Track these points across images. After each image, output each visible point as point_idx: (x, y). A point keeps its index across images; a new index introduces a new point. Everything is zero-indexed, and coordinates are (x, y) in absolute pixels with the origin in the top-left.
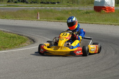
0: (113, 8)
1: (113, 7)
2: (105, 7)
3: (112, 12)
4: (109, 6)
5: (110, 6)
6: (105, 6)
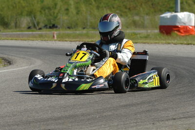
0: (191, 28)
1: (192, 26)
2: (178, 27)
3: (190, 36)
4: (185, 24)
5: (187, 25)
6: (178, 24)
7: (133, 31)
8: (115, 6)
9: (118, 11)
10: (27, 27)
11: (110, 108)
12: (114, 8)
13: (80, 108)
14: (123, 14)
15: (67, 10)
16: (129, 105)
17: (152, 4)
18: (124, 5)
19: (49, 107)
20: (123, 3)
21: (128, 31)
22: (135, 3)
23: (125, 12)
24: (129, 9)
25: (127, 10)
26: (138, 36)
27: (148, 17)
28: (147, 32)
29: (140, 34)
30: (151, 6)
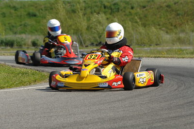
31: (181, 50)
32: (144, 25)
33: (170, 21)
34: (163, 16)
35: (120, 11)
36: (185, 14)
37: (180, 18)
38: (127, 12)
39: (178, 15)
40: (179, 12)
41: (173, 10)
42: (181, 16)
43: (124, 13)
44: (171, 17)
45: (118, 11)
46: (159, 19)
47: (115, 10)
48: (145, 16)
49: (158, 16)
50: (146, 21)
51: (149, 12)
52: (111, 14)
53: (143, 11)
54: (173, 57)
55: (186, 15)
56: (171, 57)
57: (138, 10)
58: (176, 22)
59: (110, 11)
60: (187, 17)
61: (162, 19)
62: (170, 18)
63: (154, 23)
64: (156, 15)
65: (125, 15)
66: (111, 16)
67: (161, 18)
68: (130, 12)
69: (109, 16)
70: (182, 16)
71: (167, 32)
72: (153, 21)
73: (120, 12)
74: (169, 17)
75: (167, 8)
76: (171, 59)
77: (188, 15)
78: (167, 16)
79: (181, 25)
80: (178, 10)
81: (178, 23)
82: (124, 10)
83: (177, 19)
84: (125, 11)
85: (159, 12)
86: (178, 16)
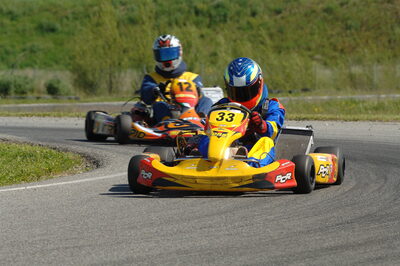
7: (350, 96)
8: (313, 46)
9: (318, 56)
10: (134, 91)
11: (302, 252)
12: (309, 49)
13: (241, 255)
14: (328, 61)
15: (215, 54)
16: (342, 247)
17: (390, 41)
18: (331, 44)
19: (178, 252)
20: (328, 39)
21: (339, 97)
22: (355, 39)
23: (334, 57)
24: (342, 51)
25: (337, 54)
26: (361, 105)
27: (380, 67)
28: (379, 98)
29: (363, 102)
30: (387, 44)
31: (353, 101)
32: (278, 50)
33: (332, 40)
34: (317, 31)
35: (228, 19)
36: (361, 27)
37: (352, 35)
38: (243, 22)
39: (348, 27)
40: (349, 22)
41: (337, 19)
42: (353, 31)
43: (237, 25)
44: (334, 33)
45: (225, 21)
46: (309, 37)
47: (218, 19)
48: (281, 31)
49: (308, 31)
50: (282, 40)
51: (288, 22)
52: (209, 26)
53: (275, 21)
54: (336, 120)
55: (364, 28)
56: (331, 119)
57: (266, 17)
58: (344, 42)
59: (207, 20)
60: (367, 33)
61: (316, 37)
62: (332, 35)
63: (299, 46)
64: (302, 28)
65: (239, 28)
66: (209, 31)
67: (312, 34)
68: (248, 23)
69: (205, 31)
70: (356, 29)
71: (325, 64)
72: (296, 41)
73: (229, 22)
74: (329, 32)
75: (325, 14)
76: (331, 122)
77: (368, 30)
78: (325, 30)
79: (354, 48)
80: (348, 19)
81: (347, 44)
82: (236, 18)
83: (347, 36)
84: (238, 21)
85: (309, 22)
86: (348, 32)
